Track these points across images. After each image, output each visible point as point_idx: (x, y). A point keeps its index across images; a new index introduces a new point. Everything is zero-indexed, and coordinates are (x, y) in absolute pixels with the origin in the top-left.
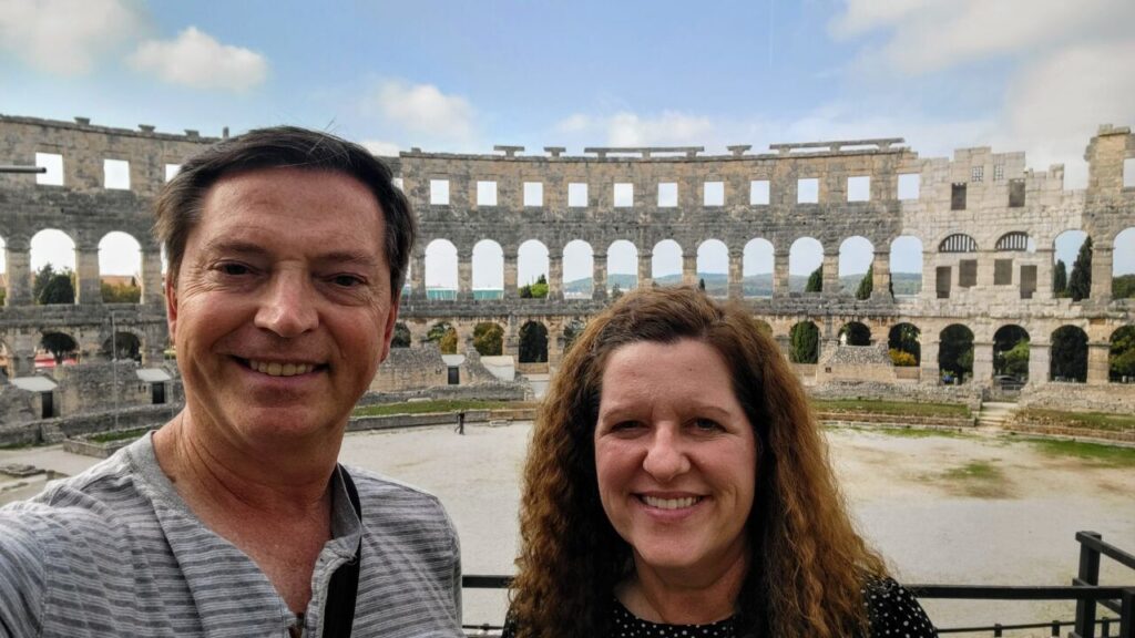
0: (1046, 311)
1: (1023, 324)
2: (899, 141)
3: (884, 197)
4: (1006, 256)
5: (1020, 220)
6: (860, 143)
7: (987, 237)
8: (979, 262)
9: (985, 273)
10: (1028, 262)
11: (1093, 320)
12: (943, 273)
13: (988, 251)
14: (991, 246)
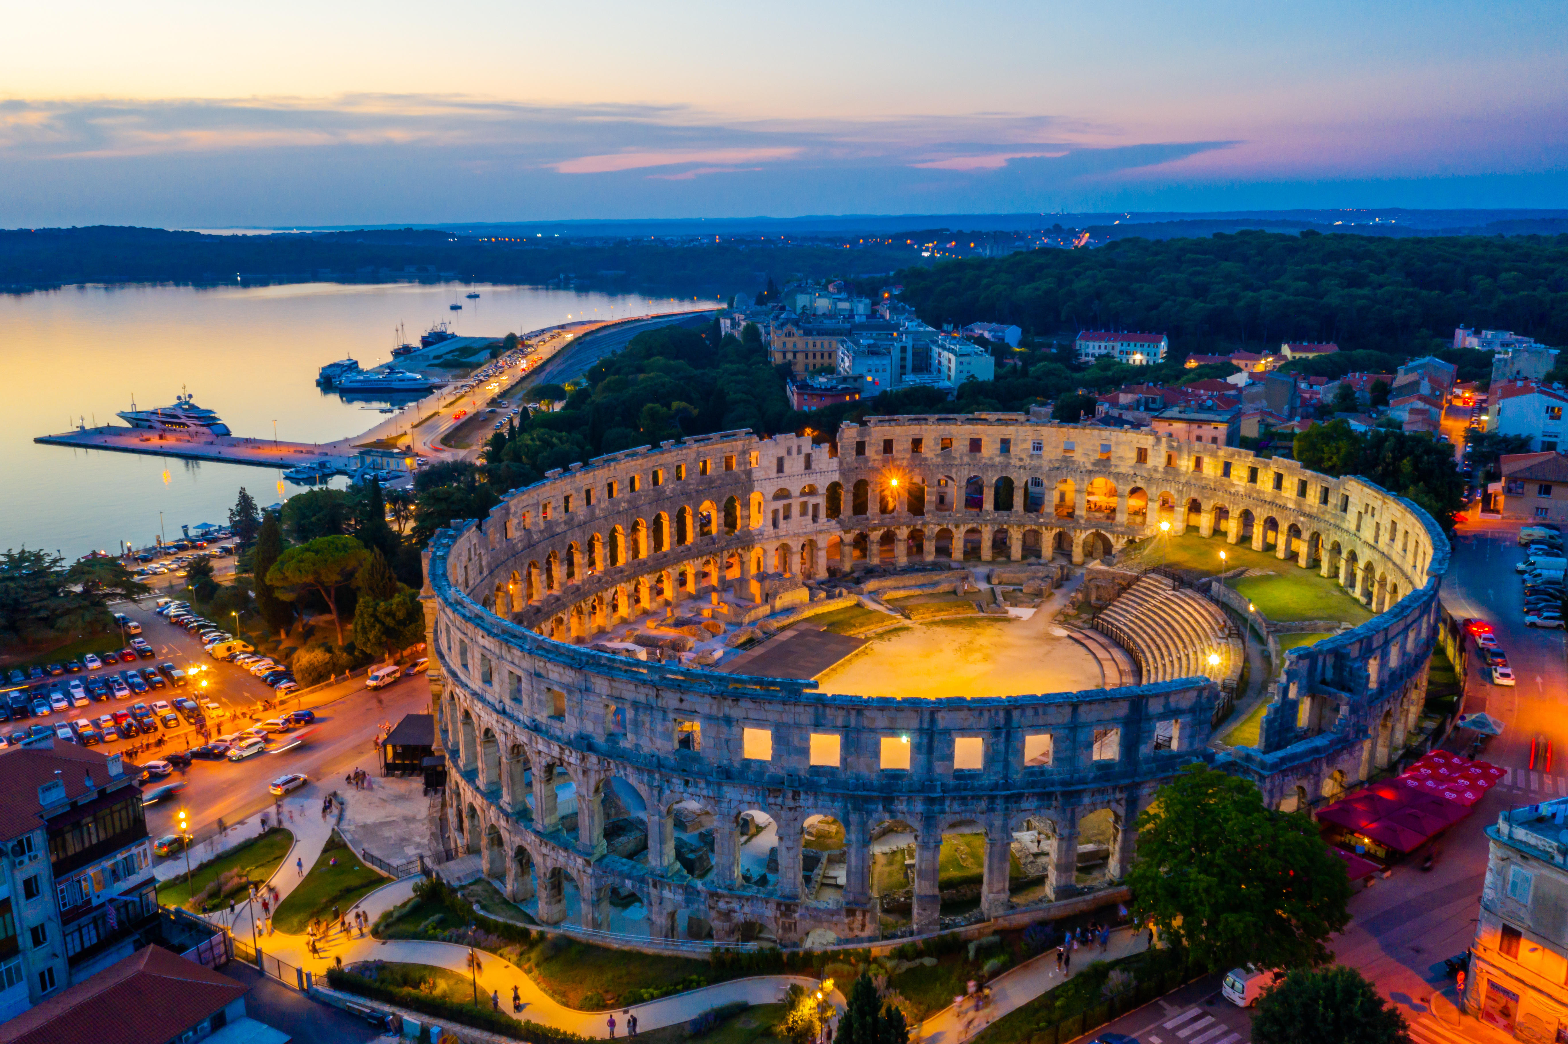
0: (825, 529)
1: (814, 538)
3: (742, 468)
4: (805, 499)
5: (811, 478)
7: (796, 490)
8: (793, 504)
9: (795, 511)
10: (815, 500)
11: (845, 532)
12: (775, 513)
13: (797, 498)
14: (799, 495)
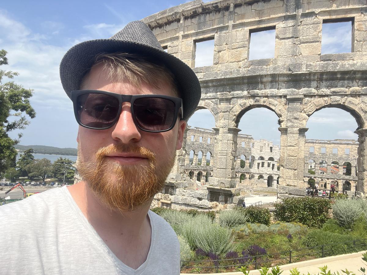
0: (277, 173)
1: (273, 175)
2: (251, 136)
3: (248, 147)
4: (269, 161)
5: (272, 155)
6: (244, 135)
7: (266, 158)
8: (265, 162)
9: (266, 165)
10: (273, 163)
12: (259, 164)
13: (267, 161)
14: (267, 160)
